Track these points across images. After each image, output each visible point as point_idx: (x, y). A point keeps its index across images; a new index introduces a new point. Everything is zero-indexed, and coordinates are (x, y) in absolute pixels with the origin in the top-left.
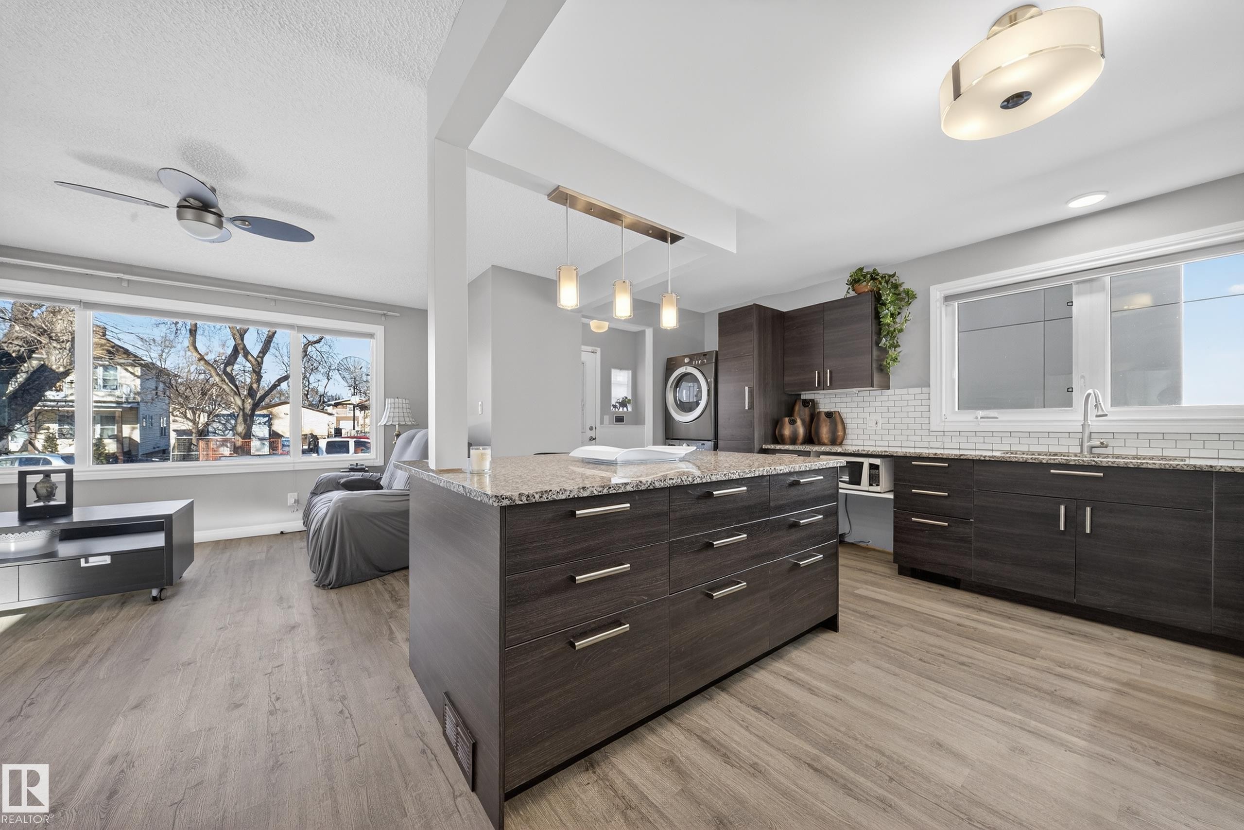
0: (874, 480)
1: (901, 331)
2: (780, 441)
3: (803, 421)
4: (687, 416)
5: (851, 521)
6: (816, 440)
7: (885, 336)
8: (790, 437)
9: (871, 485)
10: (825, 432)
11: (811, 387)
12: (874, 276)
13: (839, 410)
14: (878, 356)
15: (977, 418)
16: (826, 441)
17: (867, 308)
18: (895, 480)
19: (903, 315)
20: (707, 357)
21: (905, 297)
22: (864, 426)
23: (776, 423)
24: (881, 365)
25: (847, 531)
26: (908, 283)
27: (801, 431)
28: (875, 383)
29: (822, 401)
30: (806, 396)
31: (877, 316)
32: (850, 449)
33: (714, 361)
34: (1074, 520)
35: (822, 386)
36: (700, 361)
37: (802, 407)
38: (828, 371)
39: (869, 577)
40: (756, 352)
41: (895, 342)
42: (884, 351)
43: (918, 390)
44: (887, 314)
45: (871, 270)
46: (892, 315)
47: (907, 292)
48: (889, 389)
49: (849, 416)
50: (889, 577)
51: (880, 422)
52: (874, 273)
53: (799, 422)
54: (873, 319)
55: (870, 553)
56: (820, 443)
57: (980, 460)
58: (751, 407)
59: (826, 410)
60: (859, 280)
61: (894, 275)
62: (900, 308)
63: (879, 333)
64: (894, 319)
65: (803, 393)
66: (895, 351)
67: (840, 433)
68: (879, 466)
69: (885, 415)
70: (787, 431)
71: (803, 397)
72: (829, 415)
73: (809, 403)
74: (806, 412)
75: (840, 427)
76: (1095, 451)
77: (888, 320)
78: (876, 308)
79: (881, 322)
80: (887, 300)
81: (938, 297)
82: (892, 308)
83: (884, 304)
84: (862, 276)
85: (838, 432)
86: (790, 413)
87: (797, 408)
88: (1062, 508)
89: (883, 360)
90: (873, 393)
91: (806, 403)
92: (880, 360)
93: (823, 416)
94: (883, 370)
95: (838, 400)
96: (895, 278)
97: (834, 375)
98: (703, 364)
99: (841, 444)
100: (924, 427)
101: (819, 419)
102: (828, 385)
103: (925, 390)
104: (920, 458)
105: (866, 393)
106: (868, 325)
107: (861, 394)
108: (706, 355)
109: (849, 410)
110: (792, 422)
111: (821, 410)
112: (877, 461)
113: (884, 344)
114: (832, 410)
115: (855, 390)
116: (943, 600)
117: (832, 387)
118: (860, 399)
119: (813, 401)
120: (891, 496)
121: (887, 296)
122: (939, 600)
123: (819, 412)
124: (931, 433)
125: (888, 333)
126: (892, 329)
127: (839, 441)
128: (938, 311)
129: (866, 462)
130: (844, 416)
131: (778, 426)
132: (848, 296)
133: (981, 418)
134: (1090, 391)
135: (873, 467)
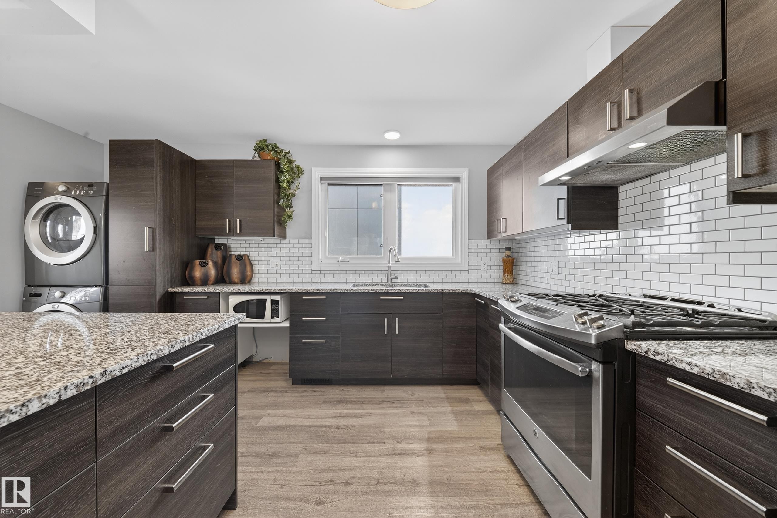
0: (275, 313)
1: (294, 196)
2: (190, 282)
3: (215, 264)
4: (66, 256)
5: (257, 343)
6: (227, 280)
7: (283, 198)
8: (201, 279)
9: (272, 318)
10: (235, 272)
11: (222, 233)
12: (275, 148)
13: (248, 254)
14: (278, 212)
15: (338, 261)
16: (236, 280)
17: (270, 172)
18: (291, 312)
19: (296, 183)
20: (94, 188)
21: (298, 172)
22: (267, 267)
23: (187, 265)
24: (280, 220)
25: (254, 353)
26: (299, 161)
27: (212, 272)
28: (276, 233)
29: (234, 245)
30: (219, 240)
31: (278, 181)
32: (256, 288)
33: (104, 194)
34: (391, 327)
35: (232, 232)
36: (82, 192)
37: (215, 251)
38: (238, 220)
39: (271, 398)
40: (159, 191)
41: (290, 204)
42: (282, 209)
43: (305, 241)
44: (284, 180)
45: (273, 143)
46: (288, 182)
47: (298, 168)
48: (286, 239)
49: (256, 258)
50: (286, 392)
51: (280, 263)
52: (275, 146)
53: (210, 264)
54: (274, 182)
55: (272, 368)
56: (232, 283)
57: (344, 293)
58: (153, 249)
59: (237, 254)
60: (263, 149)
61: (289, 153)
62: (293, 178)
63: (279, 194)
64: (289, 186)
65: (216, 237)
66: (290, 210)
67: (249, 273)
68: (279, 301)
69: (283, 258)
70: (198, 273)
71: (217, 241)
72: (239, 258)
73: (221, 247)
74: (218, 255)
75: (248, 269)
76: (393, 281)
77: (285, 185)
78: (276, 174)
79: (280, 185)
80: (284, 169)
81: (317, 177)
82: (288, 176)
83: (282, 172)
84: (266, 145)
85: (247, 272)
86: (202, 256)
87: (209, 251)
88: (386, 320)
89: (281, 216)
90: (274, 241)
91: (218, 247)
92: (279, 216)
93: (234, 257)
94: (282, 224)
95: (248, 245)
96: (290, 154)
97: (243, 223)
98: (87, 195)
99: (249, 282)
100: (309, 267)
101: (230, 262)
102: (238, 232)
103: (309, 241)
104: (308, 293)
105: (269, 242)
106: (270, 186)
107: (266, 241)
108: (92, 186)
109: (256, 254)
110: (204, 264)
111: (233, 253)
112: (277, 298)
113: (283, 204)
114: (242, 254)
115: (261, 238)
116: (324, 402)
117: (241, 234)
118: (265, 245)
119: (225, 245)
120: (287, 324)
121: (284, 166)
122: (321, 404)
123: (231, 256)
124: (313, 272)
125: (285, 196)
126: (288, 193)
127: (248, 279)
128: (317, 186)
129: (269, 298)
130: (251, 258)
131: (188, 269)
132: (255, 159)
133: (341, 261)
134: (392, 247)
135: (275, 303)
